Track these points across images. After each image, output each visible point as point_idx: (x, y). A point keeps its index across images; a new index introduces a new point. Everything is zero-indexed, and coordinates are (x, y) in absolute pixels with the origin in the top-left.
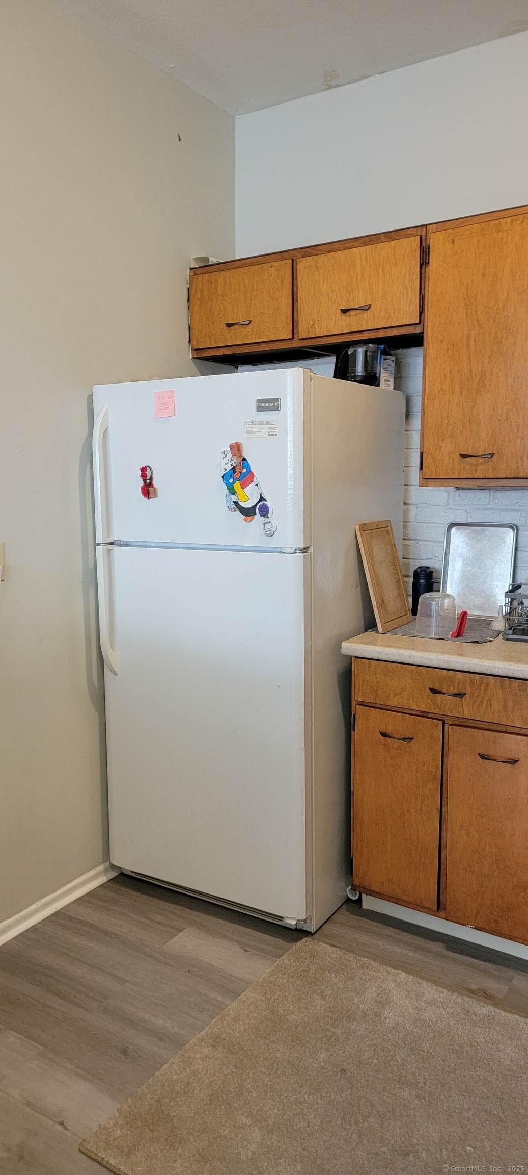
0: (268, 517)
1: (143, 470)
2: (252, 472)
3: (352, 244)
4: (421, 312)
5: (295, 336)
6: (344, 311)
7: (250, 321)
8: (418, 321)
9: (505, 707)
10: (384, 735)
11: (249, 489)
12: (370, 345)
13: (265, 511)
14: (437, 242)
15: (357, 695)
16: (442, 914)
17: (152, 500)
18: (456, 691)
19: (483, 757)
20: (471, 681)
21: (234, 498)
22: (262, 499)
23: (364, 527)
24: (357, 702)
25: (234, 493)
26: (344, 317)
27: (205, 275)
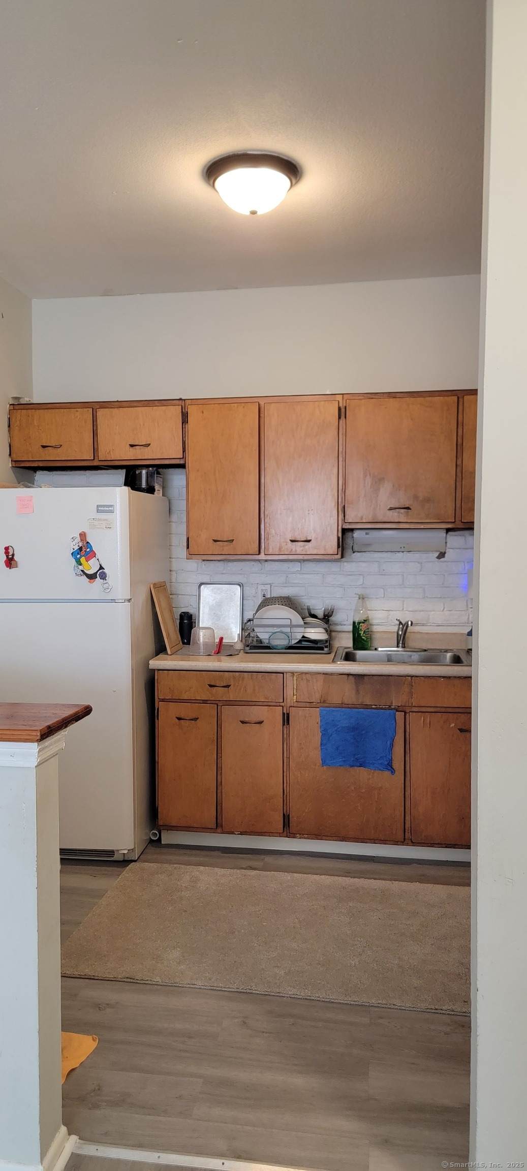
0: (106, 580)
1: (7, 549)
2: (94, 551)
3: (135, 404)
4: (184, 451)
5: (95, 457)
6: (132, 446)
7: (61, 445)
8: (182, 457)
9: (254, 690)
10: (179, 719)
11: (93, 561)
12: (150, 469)
13: (103, 576)
14: (192, 411)
15: (160, 693)
16: (219, 830)
17: (13, 570)
18: (225, 685)
19: (243, 722)
20: (234, 677)
21: (81, 567)
22: (101, 568)
23: (155, 584)
24: (159, 700)
25: (81, 564)
26: (131, 449)
27: (23, 410)
